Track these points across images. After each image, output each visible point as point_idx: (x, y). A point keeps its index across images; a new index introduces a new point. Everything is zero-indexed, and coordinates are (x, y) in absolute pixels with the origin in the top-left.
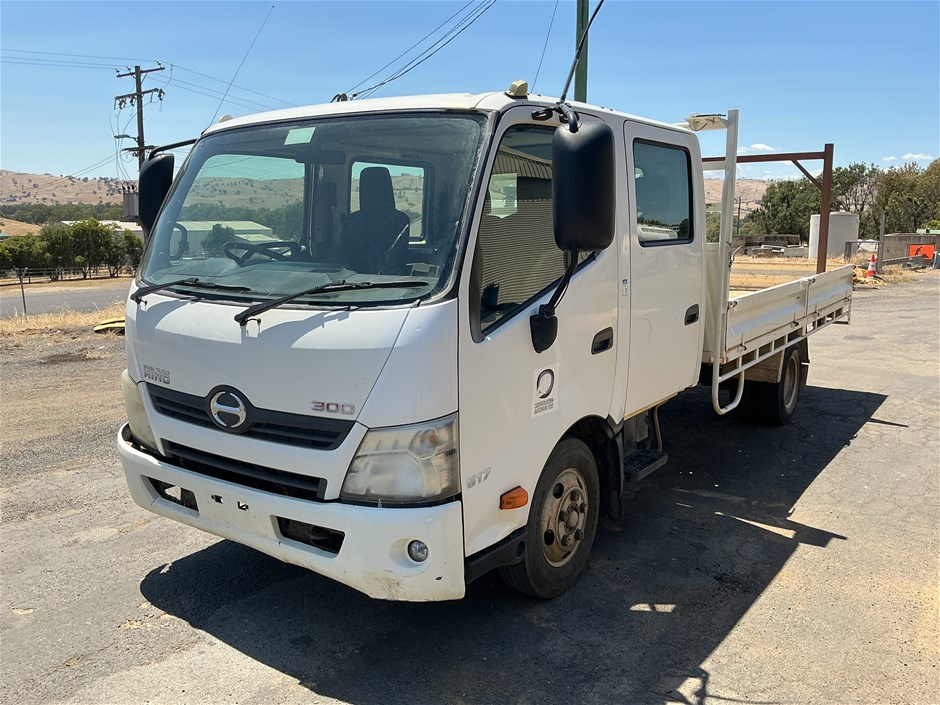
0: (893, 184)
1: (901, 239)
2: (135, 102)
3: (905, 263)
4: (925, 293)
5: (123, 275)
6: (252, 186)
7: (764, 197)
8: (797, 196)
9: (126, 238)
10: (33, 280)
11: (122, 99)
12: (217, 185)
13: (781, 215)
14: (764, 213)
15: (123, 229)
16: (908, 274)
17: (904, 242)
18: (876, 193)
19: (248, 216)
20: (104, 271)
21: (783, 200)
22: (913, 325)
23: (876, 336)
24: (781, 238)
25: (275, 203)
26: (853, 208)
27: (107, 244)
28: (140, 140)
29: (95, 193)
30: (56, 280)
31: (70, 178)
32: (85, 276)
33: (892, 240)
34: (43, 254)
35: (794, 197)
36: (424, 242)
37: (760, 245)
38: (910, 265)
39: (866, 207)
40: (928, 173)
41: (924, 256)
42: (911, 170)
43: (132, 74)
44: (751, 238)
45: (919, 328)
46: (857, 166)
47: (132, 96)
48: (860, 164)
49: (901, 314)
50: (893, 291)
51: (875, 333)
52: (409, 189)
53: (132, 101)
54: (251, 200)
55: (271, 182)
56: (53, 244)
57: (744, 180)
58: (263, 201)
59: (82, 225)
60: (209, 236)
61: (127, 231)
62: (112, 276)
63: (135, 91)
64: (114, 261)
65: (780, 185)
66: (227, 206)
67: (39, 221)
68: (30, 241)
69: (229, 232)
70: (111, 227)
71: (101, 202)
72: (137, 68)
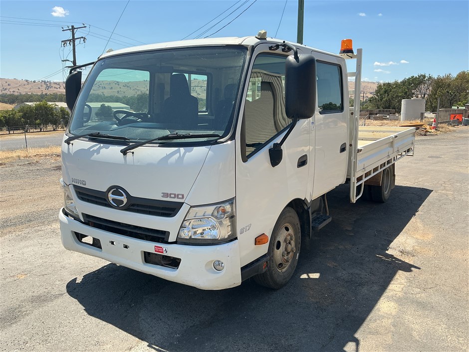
0: (440, 84)
1: (446, 111)
2: (72, 43)
3: (449, 123)
4: (460, 137)
5: (59, 129)
6: (119, 85)
7: (376, 91)
8: (393, 90)
9: (61, 111)
10: (15, 132)
11: (65, 42)
12: (101, 84)
13: (384, 99)
14: (376, 99)
15: (60, 107)
16: (451, 128)
17: (448, 113)
18: (431, 88)
19: (117, 100)
20: (50, 127)
21: (385, 92)
22: (458, 151)
23: (442, 156)
24: (386, 111)
25: (130, 93)
26: (420, 96)
27: (52, 114)
28: (74, 62)
29: (39, 88)
30: (27, 132)
31: (27, 81)
32: (41, 130)
33: (442, 112)
34: (20, 119)
35: (391, 91)
36: (207, 113)
37: (376, 114)
38: (451, 124)
39: (426, 96)
40: (457, 79)
41: (458, 119)
42: (448, 77)
43: (70, 29)
44: (372, 111)
45: (461, 153)
46: (422, 75)
47: (70, 40)
48: (423, 74)
49: (452, 146)
50: (446, 136)
51: (442, 155)
52: (198, 86)
53: (70, 43)
54: (118, 92)
55: (128, 83)
56: (25, 114)
57: (364, 82)
58: (124, 92)
59: (39, 104)
60: (99, 110)
61: (62, 107)
62: (54, 130)
63: (71, 38)
64: (55, 123)
65: (384, 85)
66: (106, 95)
67: (12, 102)
68: (14, 112)
69: (109, 108)
70: (53, 106)
71: (42, 93)
72: (72, 26)
